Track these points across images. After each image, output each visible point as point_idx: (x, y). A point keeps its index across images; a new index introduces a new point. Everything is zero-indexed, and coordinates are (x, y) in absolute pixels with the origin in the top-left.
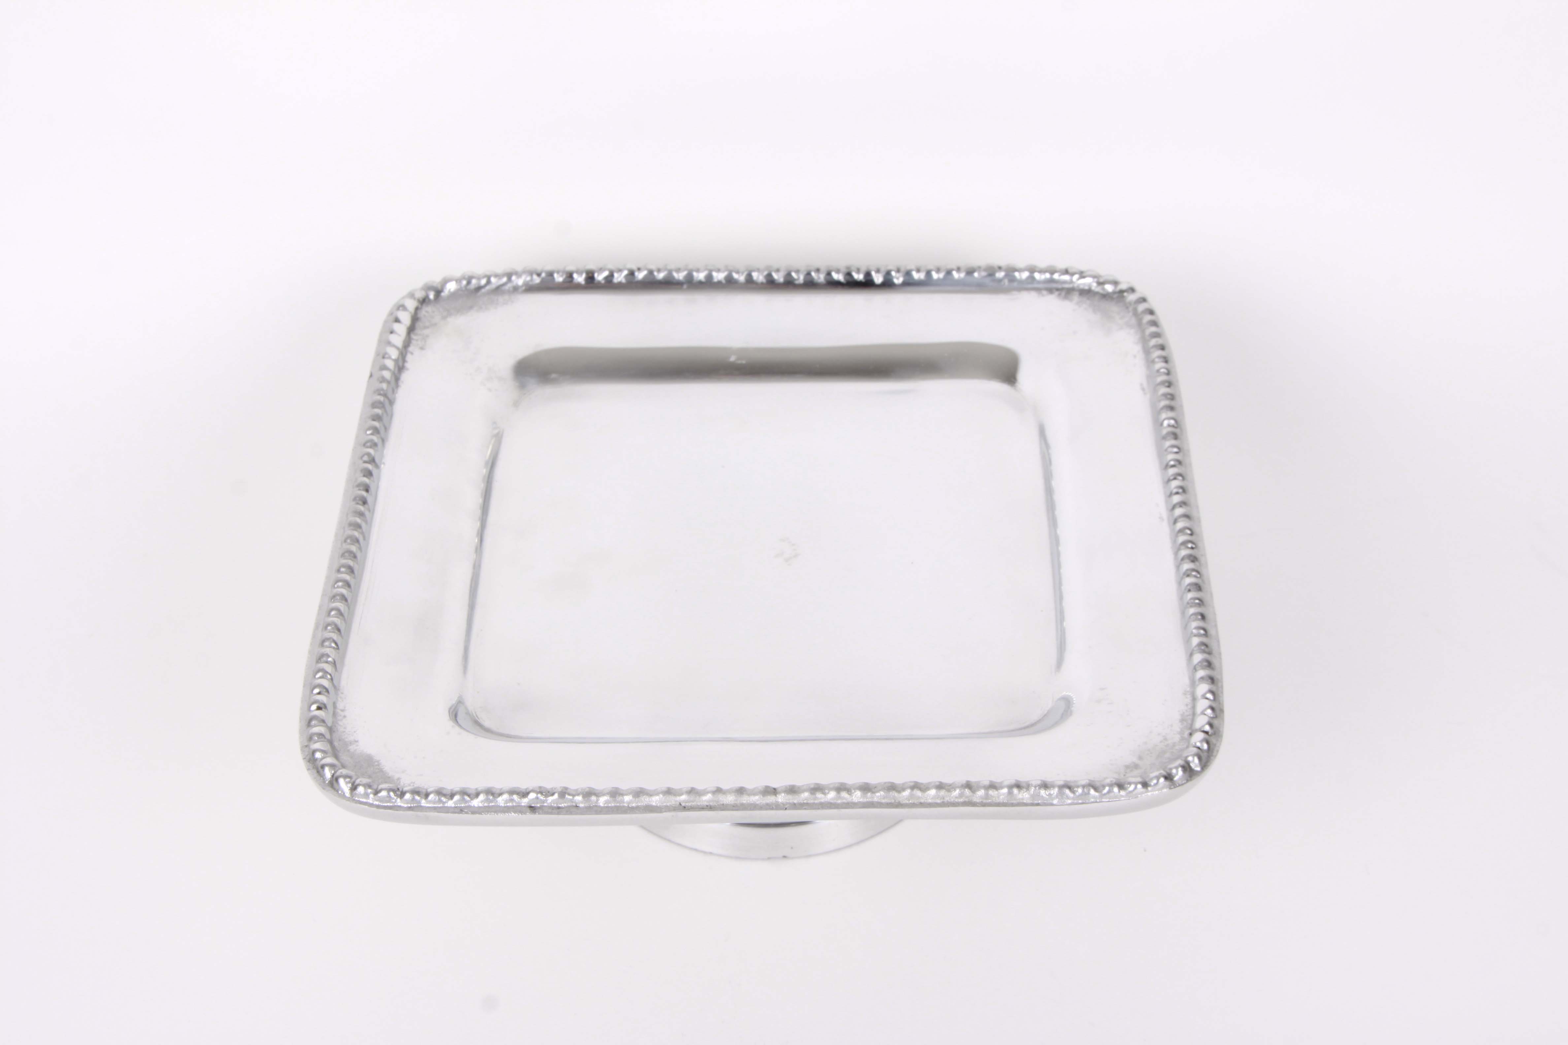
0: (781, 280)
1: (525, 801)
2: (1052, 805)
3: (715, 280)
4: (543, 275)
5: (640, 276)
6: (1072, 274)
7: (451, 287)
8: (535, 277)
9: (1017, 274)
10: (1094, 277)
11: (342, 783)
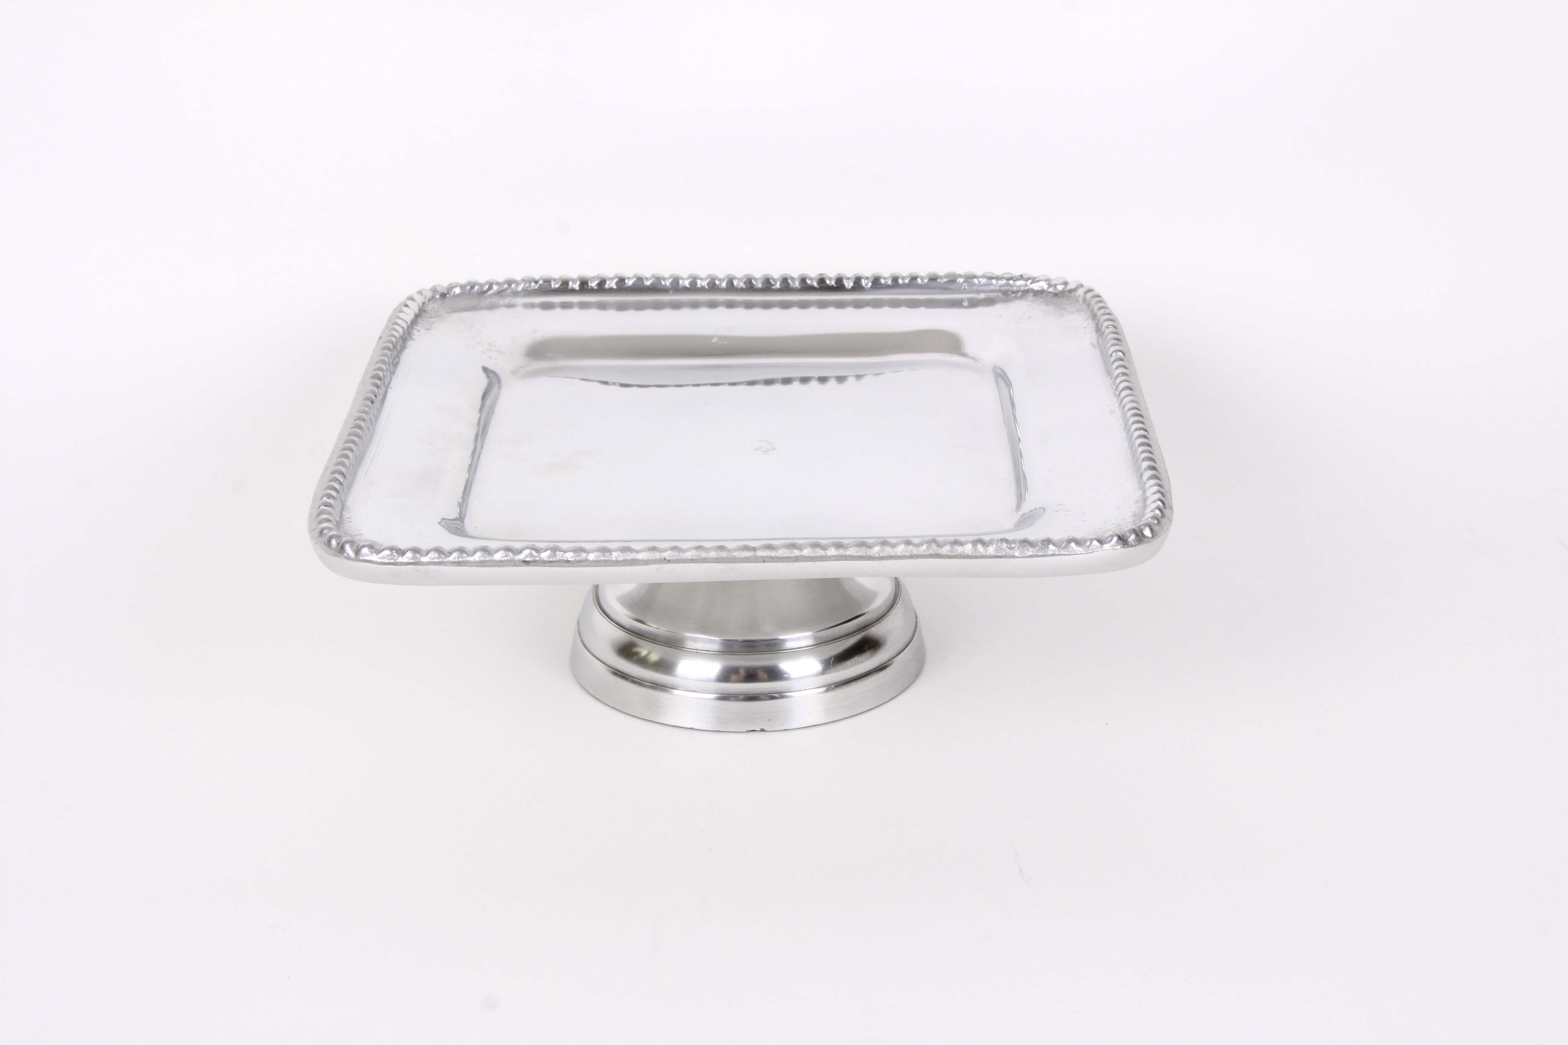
0: (760, 286)
1: (518, 558)
2: (1014, 557)
3: (699, 286)
4: (541, 282)
5: (630, 283)
6: (1027, 280)
7: (457, 290)
8: (533, 284)
9: (976, 281)
10: (1046, 280)
11: (348, 548)
